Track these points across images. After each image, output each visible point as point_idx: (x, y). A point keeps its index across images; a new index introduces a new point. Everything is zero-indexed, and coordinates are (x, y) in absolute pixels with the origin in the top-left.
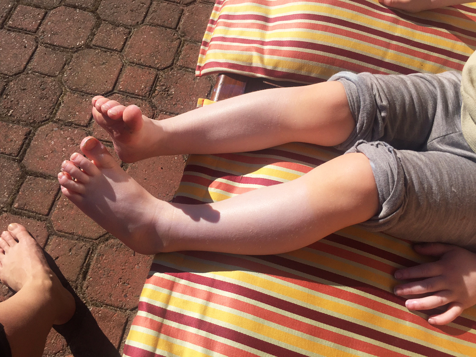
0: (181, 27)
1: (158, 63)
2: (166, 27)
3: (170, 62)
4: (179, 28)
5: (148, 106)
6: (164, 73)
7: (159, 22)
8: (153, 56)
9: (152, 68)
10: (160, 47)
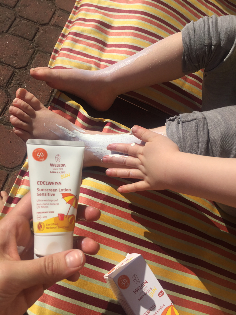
0: (36, 40)
1: (15, 63)
2: (25, 38)
3: (25, 64)
4: (35, 41)
5: (4, 94)
6: (20, 71)
7: (20, 34)
8: (13, 58)
9: (10, 66)
10: (18, 52)
